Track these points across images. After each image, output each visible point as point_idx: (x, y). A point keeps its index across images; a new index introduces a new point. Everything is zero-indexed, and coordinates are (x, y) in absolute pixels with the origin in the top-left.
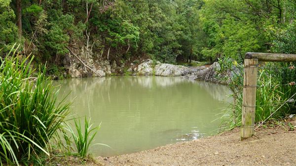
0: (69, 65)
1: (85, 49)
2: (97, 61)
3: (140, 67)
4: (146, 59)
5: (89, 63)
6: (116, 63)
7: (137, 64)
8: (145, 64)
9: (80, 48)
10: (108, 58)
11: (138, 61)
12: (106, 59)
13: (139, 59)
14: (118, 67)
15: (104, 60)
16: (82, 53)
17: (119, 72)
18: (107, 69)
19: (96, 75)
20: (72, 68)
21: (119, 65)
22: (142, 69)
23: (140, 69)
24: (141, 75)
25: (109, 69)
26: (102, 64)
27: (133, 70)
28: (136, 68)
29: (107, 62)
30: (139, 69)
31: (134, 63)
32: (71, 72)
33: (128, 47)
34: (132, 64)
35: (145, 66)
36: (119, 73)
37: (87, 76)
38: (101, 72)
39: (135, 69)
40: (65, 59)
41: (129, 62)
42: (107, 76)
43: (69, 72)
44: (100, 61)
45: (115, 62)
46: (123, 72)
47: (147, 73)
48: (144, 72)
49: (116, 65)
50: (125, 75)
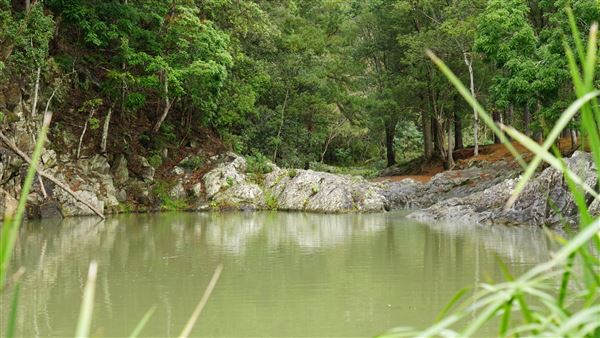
1: (26, 114)
2: (65, 158)
3: (213, 181)
6: (129, 166)
7: (199, 172)
8: (230, 171)
9: (11, 108)
10: (104, 146)
11: (197, 159)
12: (98, 149)
13: (195, 152)
14: (135, 182)
15: (90, 154)
16: (19, 126)
17: (140, 201)
18: (103, 188)
19: (71, 211)
21: (137, 173)
22: (223, 189)
23: (216, 188)
24: (226, 209)
25: (110, 187)
26: (86, 168)
27: (190, 193)
28: (199, 186)
29: (99, 163)
30: (214, 189)
31: (184, 166)
33: (164, 107)
34: (178, 170)
35: (229, 177)
36: (141, 206)
37: (40, 213)
38: (87, 198)
39: (197, 188)
41: (168, 164)
42: (110, 212)
44: (75, 159)
45: (123, 161)
46: (157, 200)
47: (247, 201)
48: (235, 201)
49: (126, 173)
50: (164, 210)
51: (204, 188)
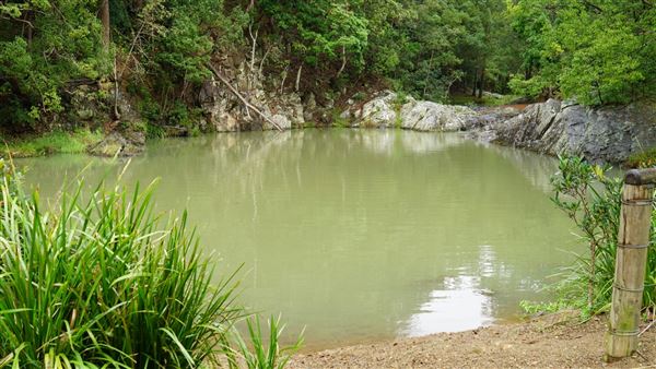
0: (212, 102)
1: (247, 68)
2: (272, 95)
3: (368, 108)
4: (382, 89)
5: (256, 99)
6: (316, 99)
7: (361, 102)
8: (380, 102)
9: (237, 66)
10: (297, 87)
11: (363, 94)
12: (294, 89)
13: (366, 90)
14: (320, 109)
15: (289, 92)
16: (241, 77)
17: (321, 120)
18: (295, 113)
19: (271, 127)
20: (219, 110)
21: (321, 103)
22: (372, 114)
23: (368, 113)
24: (369, 126)
25: (300, 112)
26: (285, 101)
27: (353, 115)
28: (358, 112)
29: (294, 97)
30: (366, 113)
31: (354, 99)
32: (217, 119)
33: (341, 62)
34: (350, 101)
35: (380, 108)
36: (321, 123)
37: (250, 128)
38: (282, 120)
40: (203, 90)
41: (344, 98)
42: (294, 127)
43: (212, 119)
44: (279, 95)
45: (312, 96)
46: (331, 120)
47: (383, 122)
48: (376, 121)
49: (314, 103)
50: (333, 126)
51: (361, 113)
